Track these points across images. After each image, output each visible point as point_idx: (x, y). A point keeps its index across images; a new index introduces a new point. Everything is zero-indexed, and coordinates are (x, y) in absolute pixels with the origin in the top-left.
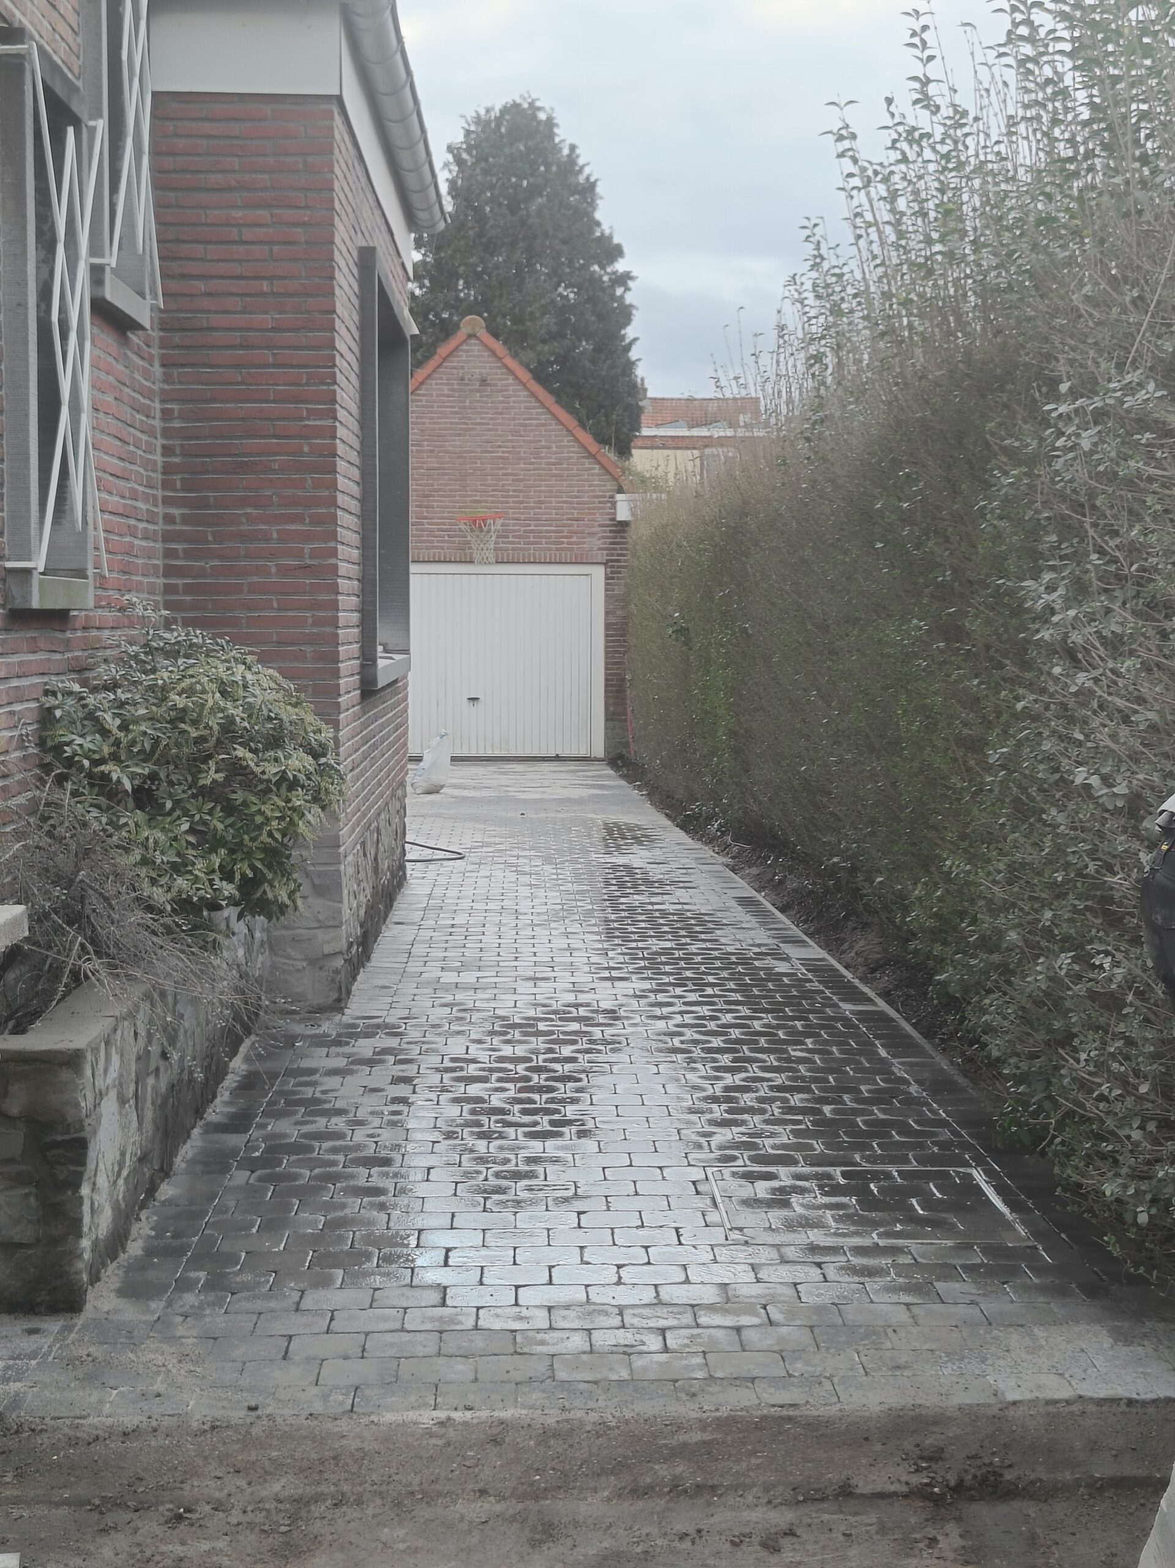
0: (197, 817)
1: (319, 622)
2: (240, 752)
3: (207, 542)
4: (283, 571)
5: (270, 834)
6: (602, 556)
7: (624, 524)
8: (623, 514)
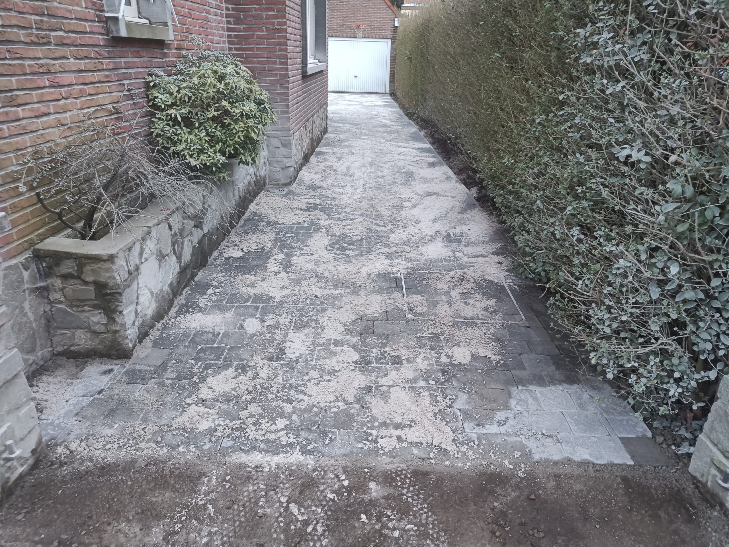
0: (210, 130)
1: (281, 50)
2: (224, 103)
3: (241, 18)
4: (268, 30)
5: (239, 137)
6: (391, 37)
7: (397, 27)
8: (396, 24)
